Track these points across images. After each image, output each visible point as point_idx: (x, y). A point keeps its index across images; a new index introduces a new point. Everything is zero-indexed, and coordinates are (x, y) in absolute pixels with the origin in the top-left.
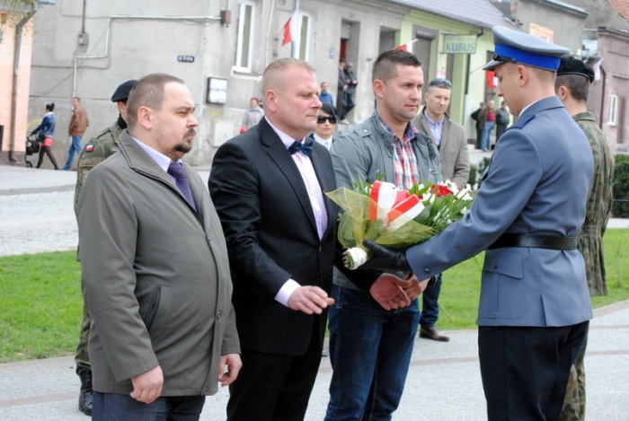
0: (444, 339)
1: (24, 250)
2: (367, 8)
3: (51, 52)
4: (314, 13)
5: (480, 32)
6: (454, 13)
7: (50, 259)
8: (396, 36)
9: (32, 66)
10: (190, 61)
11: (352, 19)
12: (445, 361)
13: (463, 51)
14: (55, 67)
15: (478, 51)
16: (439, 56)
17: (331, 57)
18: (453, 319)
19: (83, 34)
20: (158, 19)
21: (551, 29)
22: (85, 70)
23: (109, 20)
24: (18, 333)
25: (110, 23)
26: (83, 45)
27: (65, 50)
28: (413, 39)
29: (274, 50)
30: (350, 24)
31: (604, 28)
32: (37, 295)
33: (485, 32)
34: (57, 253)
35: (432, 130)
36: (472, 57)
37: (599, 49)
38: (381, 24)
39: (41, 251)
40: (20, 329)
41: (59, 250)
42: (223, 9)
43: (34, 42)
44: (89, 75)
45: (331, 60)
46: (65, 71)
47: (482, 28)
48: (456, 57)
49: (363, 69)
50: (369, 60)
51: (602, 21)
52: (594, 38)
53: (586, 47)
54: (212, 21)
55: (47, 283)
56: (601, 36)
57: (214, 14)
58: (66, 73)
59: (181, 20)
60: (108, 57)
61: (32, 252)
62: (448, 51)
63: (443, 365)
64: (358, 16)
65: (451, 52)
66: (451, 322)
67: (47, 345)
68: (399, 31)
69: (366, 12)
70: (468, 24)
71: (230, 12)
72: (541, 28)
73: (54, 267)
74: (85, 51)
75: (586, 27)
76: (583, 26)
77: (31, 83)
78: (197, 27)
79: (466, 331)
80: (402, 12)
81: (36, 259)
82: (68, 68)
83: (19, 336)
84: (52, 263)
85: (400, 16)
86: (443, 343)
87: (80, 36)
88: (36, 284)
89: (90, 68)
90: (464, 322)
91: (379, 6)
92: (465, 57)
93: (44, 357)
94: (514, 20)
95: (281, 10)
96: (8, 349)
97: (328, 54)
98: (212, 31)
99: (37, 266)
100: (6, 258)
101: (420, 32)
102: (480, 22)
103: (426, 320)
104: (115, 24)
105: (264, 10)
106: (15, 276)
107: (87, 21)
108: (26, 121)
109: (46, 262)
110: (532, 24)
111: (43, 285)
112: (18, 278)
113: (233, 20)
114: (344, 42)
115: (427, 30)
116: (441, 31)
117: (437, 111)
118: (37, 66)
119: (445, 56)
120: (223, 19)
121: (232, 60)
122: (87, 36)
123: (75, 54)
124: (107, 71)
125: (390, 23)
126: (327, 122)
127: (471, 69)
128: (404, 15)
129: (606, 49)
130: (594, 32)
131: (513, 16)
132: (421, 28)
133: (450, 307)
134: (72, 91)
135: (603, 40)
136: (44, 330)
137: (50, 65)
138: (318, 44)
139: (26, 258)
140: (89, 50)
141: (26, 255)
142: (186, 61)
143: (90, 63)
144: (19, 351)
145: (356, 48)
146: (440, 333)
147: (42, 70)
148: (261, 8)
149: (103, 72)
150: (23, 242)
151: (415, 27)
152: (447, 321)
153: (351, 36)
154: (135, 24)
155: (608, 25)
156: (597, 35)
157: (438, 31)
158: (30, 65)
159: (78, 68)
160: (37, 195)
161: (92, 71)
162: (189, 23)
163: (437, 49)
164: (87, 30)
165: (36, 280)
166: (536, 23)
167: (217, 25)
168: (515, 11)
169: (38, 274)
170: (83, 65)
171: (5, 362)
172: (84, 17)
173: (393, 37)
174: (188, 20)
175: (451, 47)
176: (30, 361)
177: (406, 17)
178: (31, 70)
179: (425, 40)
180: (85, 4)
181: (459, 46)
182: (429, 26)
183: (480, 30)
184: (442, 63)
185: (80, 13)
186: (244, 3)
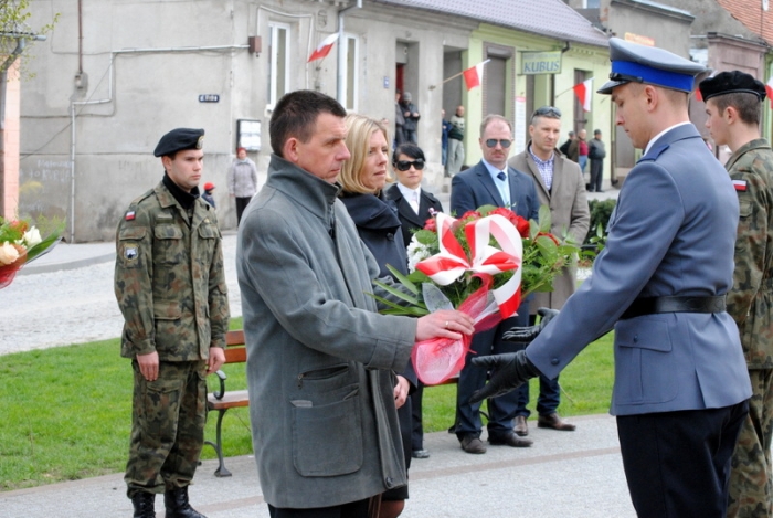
0: (569, 428)
1: (33, 345)
2: (426, 24)
3: (42, 98)
4: (361, 34)
5: (565, 46)
6: (532, 25)
7: (66, 354)
8: (463, 56)
9: (21, 117)
10: (214, 101)
11: (409, 39)
12: (574, 455)
13: (545, 71)
14: (48, 117)
15: (563, 70)
16: (517, 78)
17: (386, 86)
18: (575, 401)
19: (80, 74)
20: (172, 51)
21: (650, 38)
22: (85, 119)
23: (111, 56)
24: (41, 449)
25: (113, 60)
26: (81, 89)
27: (60, 96)
28: (484, 60)
29: (316, 82)
30: (407, 45)
31: (715, 33)
32: (57, 400)
33: (571, 46)
34: (74, 346)
35: (541, 171)
36: (557, 77)
37: (710, 60)
38: (444, 43)
39: (53, 345)
40: (42, 444)
41: (75, 342)
42: (251, 35)
43: (22, 87)
44: (91, 125)
45: (386, 91)
46: (61, 120)
47: (567, 42)
48: (537, 79)
49: (425, 99)
50: (432, 88)
51: (711, 25)
52: (702, 47)
53: (695, 58)
54: (239, 50)
55: (67, 384)
56: (711, 43)
57: (240, 42)
58: (62, 123)
59: (200, 51)
60: (113, 101)
61: (42, 347)
62: (528, 72)
63: (574, 460)
64: (416, 34)
65: (532, 73)
66: (574, 405)
67: (79, 462)
68: (466, 50)
69: (426, 29)
70: (550, 37)
71: (260, 37)
72: (638, 38)
73: (73, 364)
74: (84, 95)
75: (692, 34)
76: (689, 33)
77: (21, 139)
78: (221, 58)
79: (594, 416)
80: (469, 27)
81: (49, 356)
82: (65, 117)
83: (43, 453)
84: (69, 359)
85: (467, 32)
86: (568, 433)
87: (77, 77)
88: (54, 386)
89: (92, 115)
90: (589, 405)
91: (441, 21)
92: (548, 77)
93: (79, 478)
94: (605, 30)
95: (322, 32)
96: (31, 470)
97: (381, 83)
98: (239, 62)
99: (52, 365)
100: (11, 356)
101: (492, 51)
102: (564, 35)
103: (546, 405)
104: (119, 60)
105: (300, 35)
106: (27, 378)
107: (85, 59)
108: (17, 185)
109: (62, 359)
110: (627, 34)
111: (63, 388)
112: (31, 380)
113: (264, 48)
114: (400, 67)
115: (500, 47)
116: (518, 48)
117: (545, 147)
118: (25, 117)
119: (523, 79)
120: (252, 46)
121: (265, 97)
122: (86, 78)
123: (72, 99)
124: (113, 119)
125: (455, 42)
126: (412, 168)
127: (557, 93)
128: (471, 30)
129: (718, 60)
130: (702, 39)
131: (604, 24)
132: (492, 45)
133: (569, 388)
134: (71, 145)
135: (714, 48)
136: (73, 443)
137: (42, 114)
138: (368, 72)
139: (36, 354)
140: (89, 94)
141: (36, 351)
142: (209, 101)
143: (91, 110)
144: (46, 471)
145: (416, 74)
146: (564, 421)
147: (32, 120)
148: (298, 30)
149: (108, 119)
150: (29, 336)
151: (486, 45)
152: (569, 404)
153: (408, 60)
154: (143, 59)
155: (719, 30)
156: (706, 43)
157: (513, 48)
158: (18, 115)
159: (77, 116)
160: (39, 276)
161: (94, 120)
162: (210, 54)
163: (513, 70)
164: (85, 69)
165: (53, 381)
166: (633, 32)
167: (245, 55)
168: (606, 19)
169: (55, 374)
170: (83, 112)
171: (31, 486)
172: (80, 54)
173: (460, 58)
174: (209, 50)
175: (530, 67)
176: (62, 484)
177: (474, 33)
178: (21, 123)
179: (498, 60)
180: (81, 37)
181: (541, 65)
182: (503, 42)
183: (565, 44)
184: (520, 86)
185: (75, 48)
186: (276, 27)
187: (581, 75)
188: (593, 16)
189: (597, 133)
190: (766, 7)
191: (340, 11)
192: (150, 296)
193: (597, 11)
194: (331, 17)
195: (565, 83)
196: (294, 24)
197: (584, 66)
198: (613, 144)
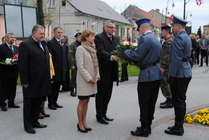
4: (99, 22)
20: (73, 24)
45: (102, 30)
57: (82, 23)
59: (76, 24)
60: (64, 31)
70: (124, 23)
77: (51, 36)
78: (79, 25)
95: (93, 22)
98: (82, 26)
104: (65, 25)
107: (60, 25)
120: (84, 23)
138: (99, 27)
142: (78, 31)
151: (115, 24)
154: (69, 25)
158: (51, 32)
163: (119, 28)
167: (83, 25)
172: (60, 24)
178: (52, 34)
179: (117, 26)
180: (60, 22)
181: (123, 27)
182: (118, 24)
183: (126, 24)
184: (120, 30)
185: (59, 23)
186: (87, 21)
187: (128, 29)
188: (130, 21)
189: (130, 37)
190: (153, 20)
191: (96, 19)
192: (73, 58)
193: (130, 20)
194: (95, 20)
195: (126, 30)
196: (89, 21)
197: (129, 27)
198: (132, 38)
